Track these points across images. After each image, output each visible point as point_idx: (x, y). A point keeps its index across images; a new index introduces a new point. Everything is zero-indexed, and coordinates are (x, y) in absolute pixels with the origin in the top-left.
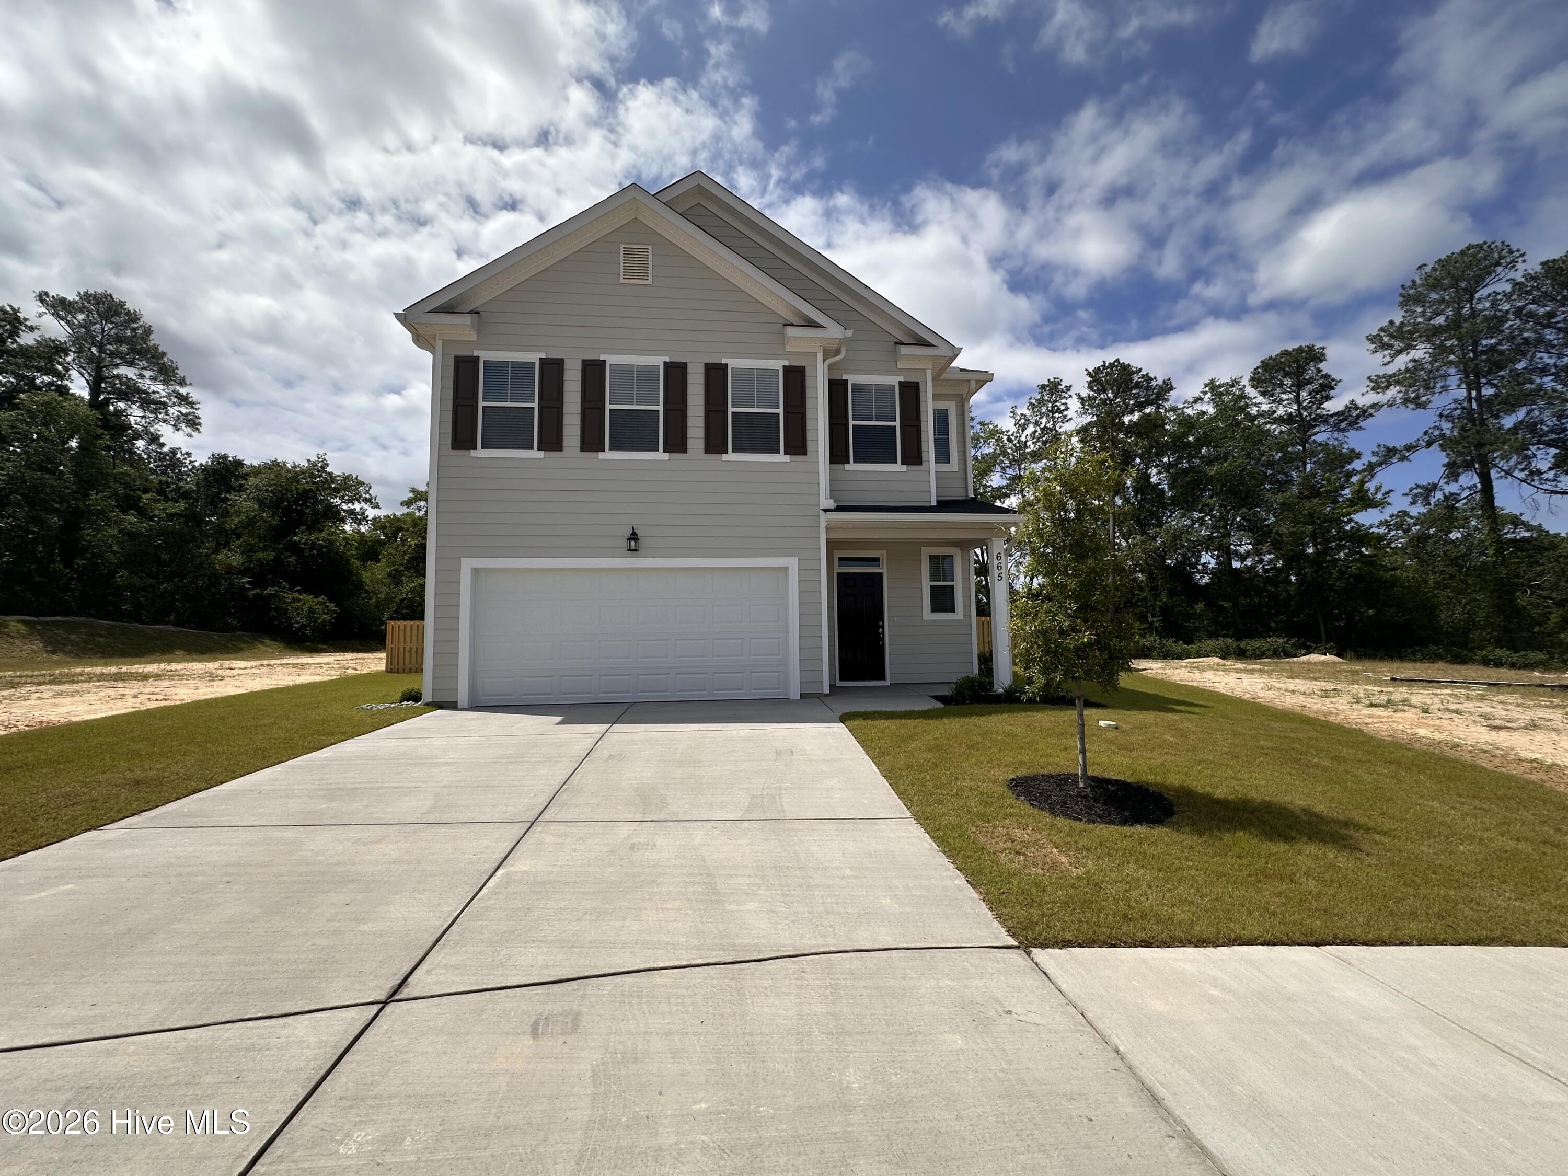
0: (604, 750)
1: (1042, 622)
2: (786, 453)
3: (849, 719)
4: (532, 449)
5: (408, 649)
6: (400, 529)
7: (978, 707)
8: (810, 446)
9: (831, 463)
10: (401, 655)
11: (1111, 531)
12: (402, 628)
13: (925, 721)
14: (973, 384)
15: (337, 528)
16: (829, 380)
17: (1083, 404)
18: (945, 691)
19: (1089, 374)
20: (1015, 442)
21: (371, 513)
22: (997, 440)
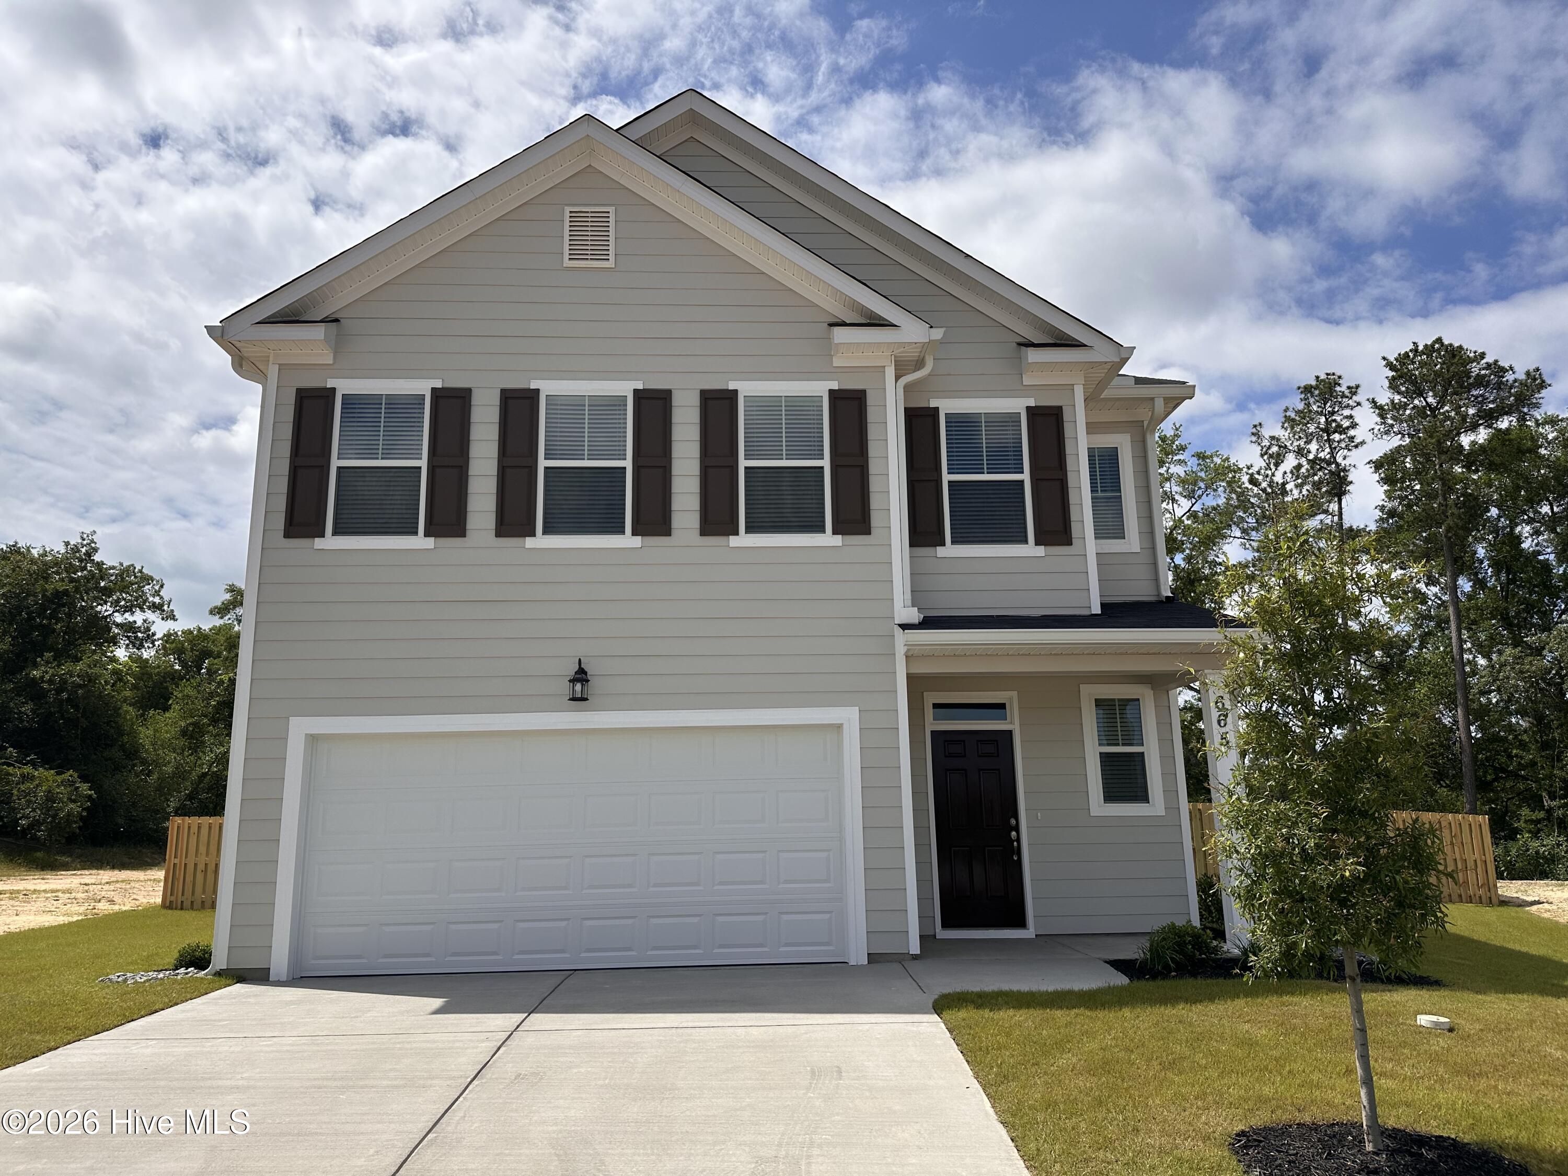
0: (505, 1064)
1: (1269, 839)
2: (835, 532)
3: (949, 1007)
4: (416, 533)
5: (201, 867)
6: (207, 654)
7: (1189, 984)
8: (876, 520)
9: (912, 545)
10: (189, 878)
11: (1454, 640)
12: (194, 829)
13: (1088, 1013)
14: (1159, 405)
15: (104, 654)
16: (907, 410)
17: (1382, 416)
18: (1132, 951)
19: (1390, 365)
20: (1264, 485)
21: (160, 628)
22: (1229, 484)
